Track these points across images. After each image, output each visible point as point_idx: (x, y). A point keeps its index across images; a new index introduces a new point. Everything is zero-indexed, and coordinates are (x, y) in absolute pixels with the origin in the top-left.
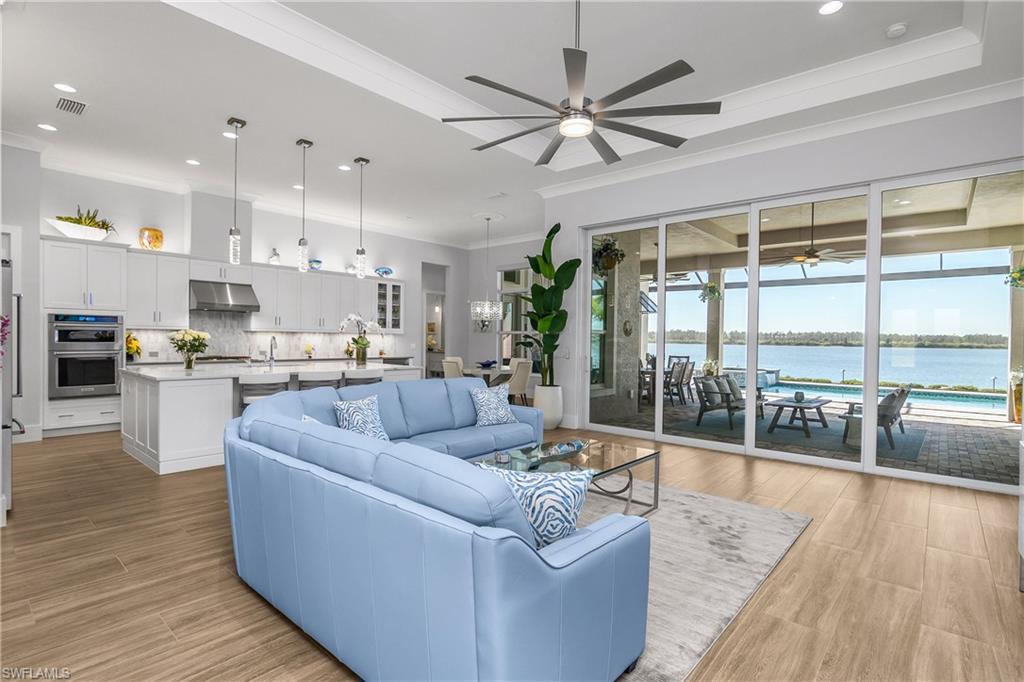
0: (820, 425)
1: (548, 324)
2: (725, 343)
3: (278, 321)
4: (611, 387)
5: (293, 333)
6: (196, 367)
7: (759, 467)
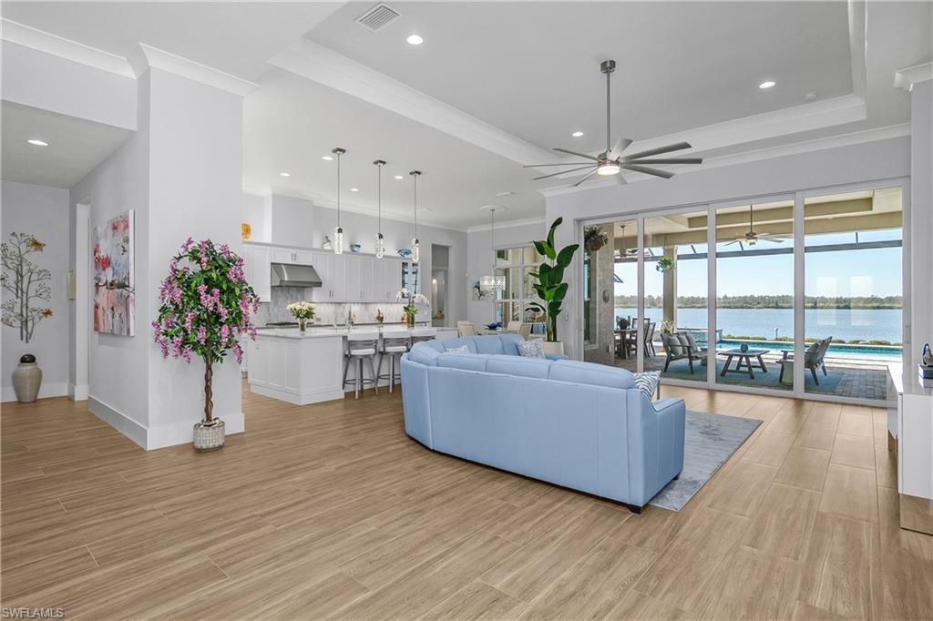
0: (761, 370)
1: (553, 294)
2: (680, 307)
3: (331, 294)
4: (595, 343)
5: (340, 303)
6: (307, 330)
7: (719, 396)
